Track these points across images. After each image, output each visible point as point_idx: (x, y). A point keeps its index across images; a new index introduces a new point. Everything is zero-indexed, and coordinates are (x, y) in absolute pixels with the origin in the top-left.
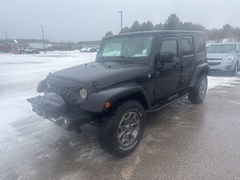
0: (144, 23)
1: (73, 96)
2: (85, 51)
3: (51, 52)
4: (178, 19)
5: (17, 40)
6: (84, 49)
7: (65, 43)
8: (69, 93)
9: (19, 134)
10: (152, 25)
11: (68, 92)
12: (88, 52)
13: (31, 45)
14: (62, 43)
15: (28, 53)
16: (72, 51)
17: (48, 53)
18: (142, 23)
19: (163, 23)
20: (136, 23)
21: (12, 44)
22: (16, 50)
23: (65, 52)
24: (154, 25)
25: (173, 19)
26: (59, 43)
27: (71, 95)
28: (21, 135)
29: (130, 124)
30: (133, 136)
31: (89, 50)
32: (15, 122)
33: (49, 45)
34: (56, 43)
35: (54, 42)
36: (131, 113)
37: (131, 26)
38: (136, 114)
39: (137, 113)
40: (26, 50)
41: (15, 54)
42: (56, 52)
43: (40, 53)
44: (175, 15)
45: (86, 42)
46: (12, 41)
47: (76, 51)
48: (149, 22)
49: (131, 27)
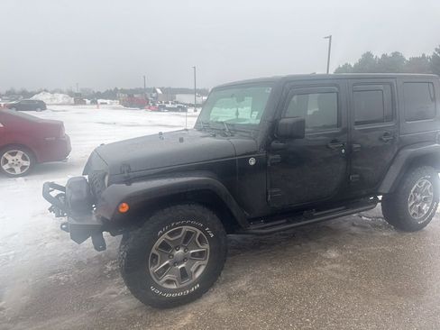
0: (384, 56)
5: (161, 89)
9: (55, 236)
10: (402, 58)
13: (179, 97)
15: (170, 110)
18: (380, 57)
20: (368, 55)
21: (154, 95)
22: (154, 105)
29: (186, 249)
30: (192, 274)
36: (185, 229)
38: (199, 232)
39: (202, 229)
40: (167, 105)
41: (153, 110)
43: (189, 110)
46: (155, 91)
48: (396, 54)
49: (355, 65)
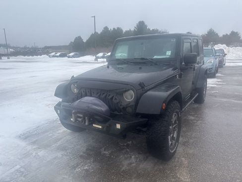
0: (114, 29)
1: (116, 99)
2: (54, 56)
3: (14, 57)
4: (146, 26)
6: (53, 54)
7: (28, 48)
8: (111, 97)
10: (122, 31)
11: (109, 95)
12: (57, 57)
14: (25, 48)
16: (39, 56)
17: (12, 59)
18: (112, 29)
19: (132, 29)
20: (106, 28)
23: (31, 57)
24: (124, 31)
25: (141, 26)
26: (22, 48)
27: (114, 98)
28: (39, 148)
29: (173, 125)
30: (174, 138)
31: (58, 54)
32: (21, 135)
33: (11, 50)
34: (19, 47)
35: (15, 46)
37: (102, 31)
38: (177, 115)
42: (21, 58)
44: (143, 22)
45: (52, 46)
47: (43, 56)
